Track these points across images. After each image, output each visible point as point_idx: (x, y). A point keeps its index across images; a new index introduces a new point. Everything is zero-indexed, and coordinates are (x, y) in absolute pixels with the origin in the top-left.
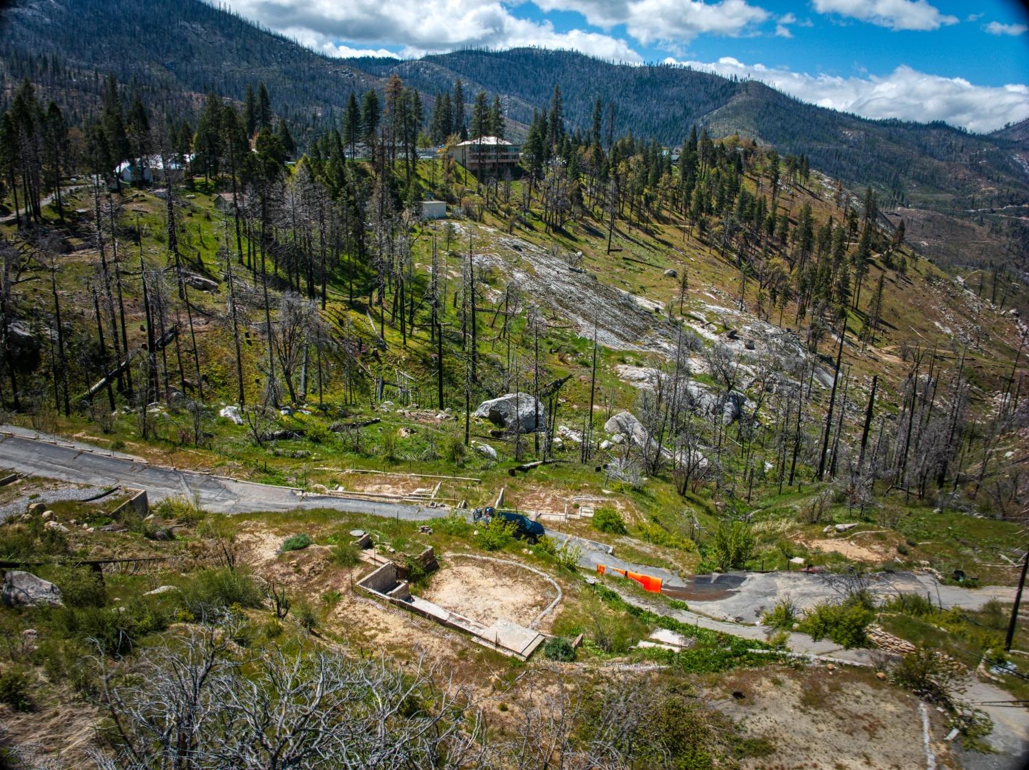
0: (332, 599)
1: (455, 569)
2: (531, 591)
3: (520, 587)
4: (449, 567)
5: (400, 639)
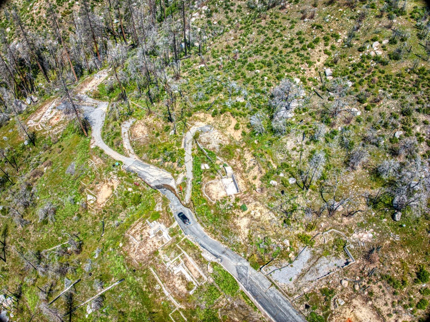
0: (245, 193)
1: (216, 198)
2: (210, 187)
3: (210, 189)
4: (217, 200)
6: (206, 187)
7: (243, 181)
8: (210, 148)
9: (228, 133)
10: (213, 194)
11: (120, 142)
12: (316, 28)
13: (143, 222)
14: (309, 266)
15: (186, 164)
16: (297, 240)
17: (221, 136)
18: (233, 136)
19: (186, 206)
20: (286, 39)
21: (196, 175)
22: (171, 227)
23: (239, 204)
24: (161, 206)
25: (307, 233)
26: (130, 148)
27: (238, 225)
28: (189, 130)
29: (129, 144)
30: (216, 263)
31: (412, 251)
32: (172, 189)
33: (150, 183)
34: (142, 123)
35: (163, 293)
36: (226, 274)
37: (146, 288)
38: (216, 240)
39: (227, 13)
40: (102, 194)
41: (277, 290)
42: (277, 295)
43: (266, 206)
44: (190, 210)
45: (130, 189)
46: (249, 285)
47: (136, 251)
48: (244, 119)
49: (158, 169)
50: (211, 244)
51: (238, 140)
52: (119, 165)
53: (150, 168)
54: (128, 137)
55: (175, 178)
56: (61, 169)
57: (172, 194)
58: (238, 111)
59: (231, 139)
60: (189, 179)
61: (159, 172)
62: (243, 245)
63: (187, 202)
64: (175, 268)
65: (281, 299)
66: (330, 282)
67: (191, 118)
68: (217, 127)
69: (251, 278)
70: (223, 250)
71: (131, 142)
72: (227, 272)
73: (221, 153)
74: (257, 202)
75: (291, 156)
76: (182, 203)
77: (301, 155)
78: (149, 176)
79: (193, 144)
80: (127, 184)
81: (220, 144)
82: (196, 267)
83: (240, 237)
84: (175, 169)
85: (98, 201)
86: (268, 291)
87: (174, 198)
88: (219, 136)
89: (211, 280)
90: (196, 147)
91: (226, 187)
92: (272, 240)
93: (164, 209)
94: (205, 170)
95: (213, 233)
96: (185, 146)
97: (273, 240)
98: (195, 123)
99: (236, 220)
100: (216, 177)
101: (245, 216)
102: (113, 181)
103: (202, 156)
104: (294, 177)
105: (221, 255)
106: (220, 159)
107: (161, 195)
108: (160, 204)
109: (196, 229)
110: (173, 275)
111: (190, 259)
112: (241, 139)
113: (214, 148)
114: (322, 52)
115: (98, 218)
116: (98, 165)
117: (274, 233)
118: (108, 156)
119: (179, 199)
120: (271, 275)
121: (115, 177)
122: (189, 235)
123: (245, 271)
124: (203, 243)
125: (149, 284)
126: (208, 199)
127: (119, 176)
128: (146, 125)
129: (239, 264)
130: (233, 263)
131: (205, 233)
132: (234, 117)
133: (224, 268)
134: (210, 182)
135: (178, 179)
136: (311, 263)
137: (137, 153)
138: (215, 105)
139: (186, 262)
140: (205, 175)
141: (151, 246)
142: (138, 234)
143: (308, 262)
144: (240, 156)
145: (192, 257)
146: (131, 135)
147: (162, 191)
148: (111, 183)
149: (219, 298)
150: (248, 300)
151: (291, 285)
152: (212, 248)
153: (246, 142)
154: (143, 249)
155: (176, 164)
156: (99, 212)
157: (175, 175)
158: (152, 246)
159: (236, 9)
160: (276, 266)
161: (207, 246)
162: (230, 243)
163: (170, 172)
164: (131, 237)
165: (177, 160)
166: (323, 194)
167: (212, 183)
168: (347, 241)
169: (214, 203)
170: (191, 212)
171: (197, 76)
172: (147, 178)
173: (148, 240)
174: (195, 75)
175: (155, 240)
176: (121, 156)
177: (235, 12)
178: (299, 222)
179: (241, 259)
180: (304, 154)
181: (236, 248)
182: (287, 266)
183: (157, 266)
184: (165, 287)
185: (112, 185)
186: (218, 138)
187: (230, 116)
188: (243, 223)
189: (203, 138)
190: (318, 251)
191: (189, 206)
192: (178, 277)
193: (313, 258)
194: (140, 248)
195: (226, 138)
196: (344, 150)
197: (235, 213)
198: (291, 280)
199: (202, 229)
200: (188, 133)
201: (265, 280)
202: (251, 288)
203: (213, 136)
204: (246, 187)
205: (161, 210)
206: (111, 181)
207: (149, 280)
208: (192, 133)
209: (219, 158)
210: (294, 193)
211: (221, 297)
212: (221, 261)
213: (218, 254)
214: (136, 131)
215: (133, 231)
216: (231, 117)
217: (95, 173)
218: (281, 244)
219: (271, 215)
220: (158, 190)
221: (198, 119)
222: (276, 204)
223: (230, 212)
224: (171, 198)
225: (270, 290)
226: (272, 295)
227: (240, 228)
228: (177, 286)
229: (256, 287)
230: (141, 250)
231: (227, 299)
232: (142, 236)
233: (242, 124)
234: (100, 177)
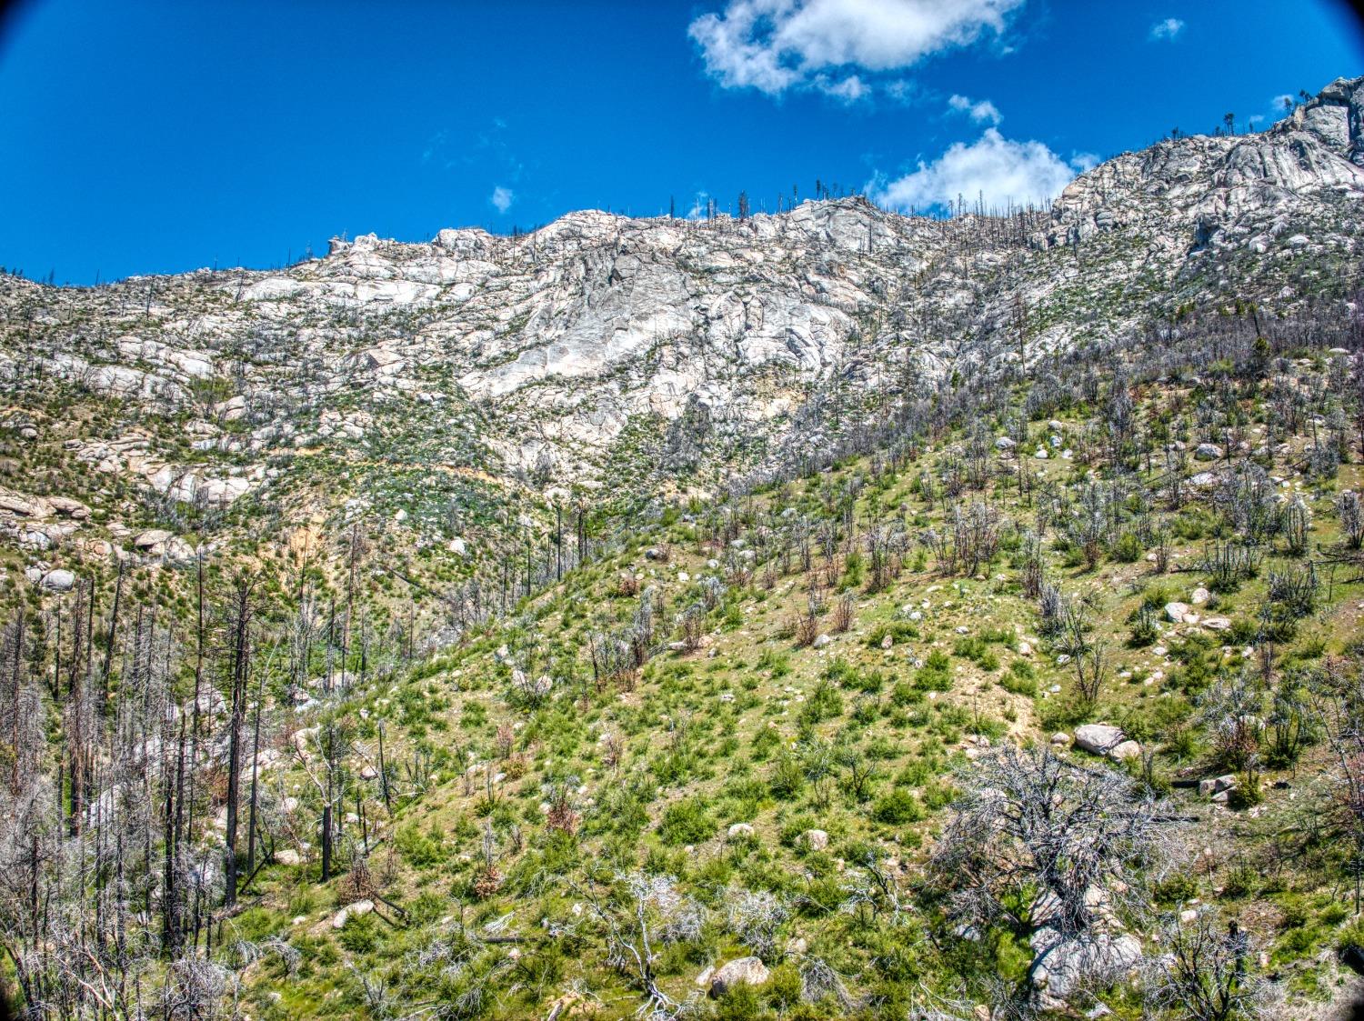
12: (895, 641)
20: (786, 703)
39: (420, 733)
114: (999, 692)
159: (458, 719)
174: (317, 968)
177: (455, 730)
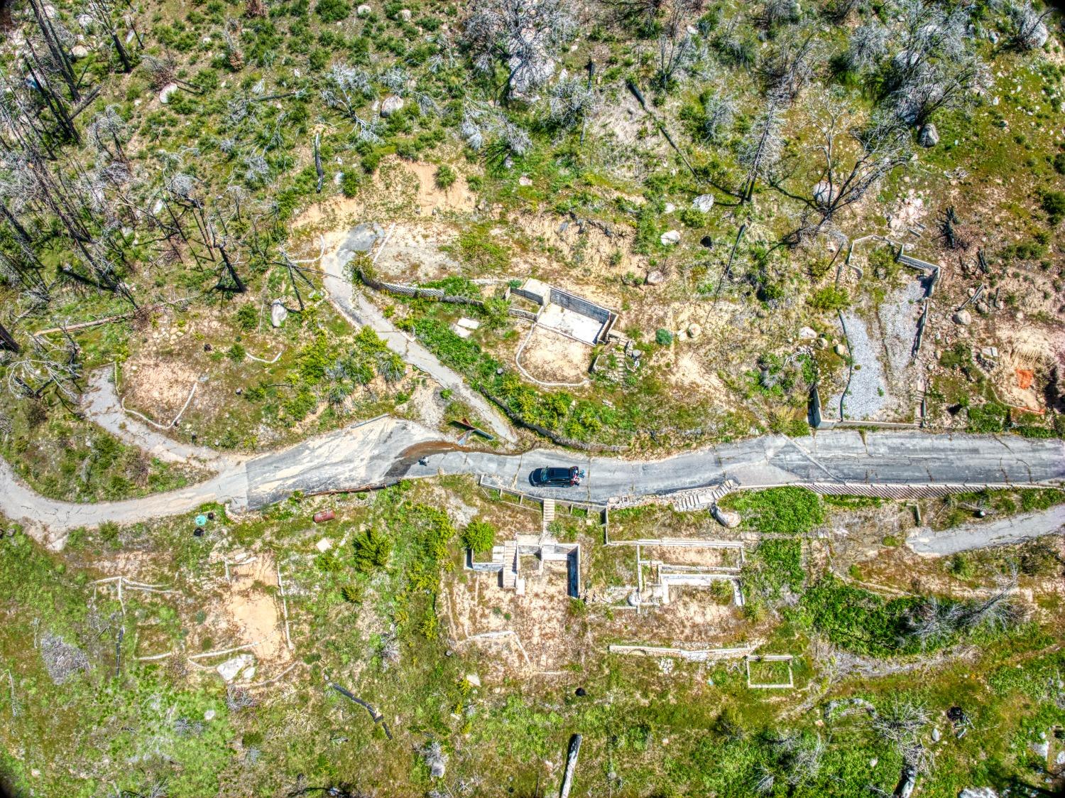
0: (626, 307)
1: (578, 371)
2: (533, 360)
3: (540, 363)
4: (583, 374)
5: (586, 287)
6: (525, 367)
7: (593, 288)
8: (431, 275)
9: (426, 212)
10: (560, 368)
11: (139, 462)
13: (462, 579)
14: (881, 342)
15: (411, 359)
16: (816, 315)
17: (420, 228)
18: (448, 209)
19: (520, 450)
21: (463, 364)
22: (545, 524)
23: (648, 338)
24: (463, 506)
25: (818, 287)
26: (189, 450)
27: (686, 383)
28: (320, 272)
29: (172, 443)
30: (729, 496)
31: (1006, 179)
32: (439, 447)
33: (364, 481)
34: (144, 361)
35: (690, 664)
36: (770, 496)
37: (645, 695)
38: (675, 456)
40: (251, 628)
41: (879, 434)
42: (889, 442)
43: (698, 299)
44: (541, 450)
45: (324, 545)
46: (833, 471)
47: (526, 654)
48: (447, 148)
49: (337, 435)
50: (676, 471)
51: (470, 210)
52: (211, 517)
53: (313, 450)
54: (144, 429)
55: (413, 415)
56: (29, 687)
57: (451, 456)
58: (410, 137)
59: (451, 218)
60: (457, 387)
61: (349, 437)
62: (737, 413)
63: (513, 439)
64: (658, 593)
65: (902, 440)
66: (939, 337)
67: (290, 241)
68: (384, 215)
69: (819, 455)
70: (711, 457)
71: (170, 434)
72: (768, 489)
73: (469, 266)
74: (672, 305)
75: (652, 153)
76: (503, 451)
77: (667, 136)
78: (340, 469)
79: (371, 300)
80: (297, 540)
81: (442, 249)
82: (698, 543)
83: (716, 402)
84: (387, 397)
85: (260, 654)
86: (871, 449)
87: (469, 460)
88: (415, 232)
89: (752, 537)
90: (390, 301)
91: (566, 332)
92: (777, 354)
93: (479, 503)
94: (475, 334)
95: (653, 446)
96: (358, 320)
97: (779, 352)
98: (316, 244)
99: (673, 379)
100: (518, 328)
101: (677, 354)
102: (241, 570)
103: (432, 310)
104: (699, 194)
105: (720, 472)
106: (487, 281)
107: (431, 481)
108: (454, 501)
109: (608, 475)
110: (666, 611)
111: (667, 542)
112: (478, 202)
113: (443, 268)
115: (311, 690)
116: (140, 573)
117: (765, 337)
118: (145, 526)
119: (482, 450)
120: (847, 417)
121: (240, 555)
122: (612, 500)
123: (795, 456)
124: (662, 485)
125: (641, 681)
126: (566, 388)
127: (251, 543)
128: (167, 355)
129: (770, 453)
130: (757, 463)
131: (634, 463)
132: (415, 160)
133: (755, 487)
134: (518, 350)
135: (423, 411)
136: (877, 333)
137: (230, 445)
138: (330, 163)
139: (662, 556)
140: (487, 345)
141: (544, 608)
142: (483, 616)
143: (871, 337)
144: (518, 242)
145: (665, 534)
146: (151, 418)
147: (416, 473)
148: (242, 580)
149: (802, 551)
150: (849, 501)
151: (888, 399)
152: (688, 475)
153: (498, 201)
154: (537, 632)
155: (379, 384)
156: (300, 676)
157: (402, 408)
158: (549, 606)
160: (833, 392)
161: (676, 483)
162: (712, 434)
163: (378, 414)
164: (478, 639)
165: (375, 370)
166: (781, 185)
167: (526, 350)
168: (892, 244)
169: (586, 383)
170: (547, 451)
171: (179, 127)
172: (342, 477)
173: (525, 603)
174: (171, 129)
175: (538, 588)
176: (188, 492)
178: (792, 276)
179: (761, 441)
180: (671, 132)
181: (731, 431)
182: (851, 374)
183: (613, 631)
184: (683, 648)
185: (250, 582)
186: (419, 238)
187: (399, 164)
188: (689, 370)
189: (386, 264)
190: (863, 303)
191: (528, 444)
192: (680, 603)
193: (869, 322)
194: (529, 638)
195: (437, 226)
196: (740, 71)
197: (656, 364)
198: (881, 394)
199: (620, 461)
200: (328, 282)
201: (843, 436)
202: (841, 471)
203: (402, 244)
204: (613, 294)
205: (474, 512)
206: (236, 576)
207: (632, 675)
208: (341, 276)
209: (481, 281)
210: (729, 227)
211: (804, 546)
212: (736, 481)
213: (713, 475)
214: (156, 394)
215: (464, 620)
216: (404, 164)
217: (158, 600)
218: (801, 345)
219: (725, 308)
220: (405, 477)
221: (309, 233)
222: (713, 276)
223: (646, 371)
224: (464, 467)
225: (869, 445)
226: (883, 450)
227: (698, 386)
228: (699, 619)
229: (845, 462)
230: (535, 640)
231: (819, 540)
232: (497, 611)
233: (450, 162)
234: (190, 593)
